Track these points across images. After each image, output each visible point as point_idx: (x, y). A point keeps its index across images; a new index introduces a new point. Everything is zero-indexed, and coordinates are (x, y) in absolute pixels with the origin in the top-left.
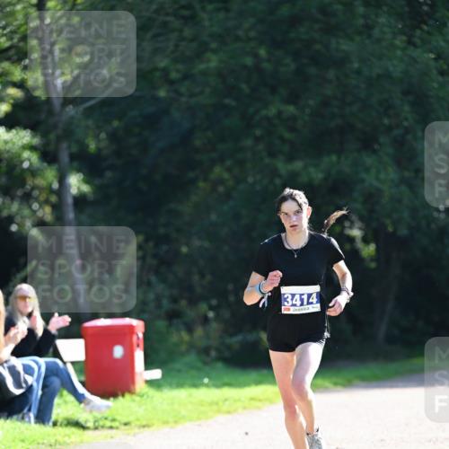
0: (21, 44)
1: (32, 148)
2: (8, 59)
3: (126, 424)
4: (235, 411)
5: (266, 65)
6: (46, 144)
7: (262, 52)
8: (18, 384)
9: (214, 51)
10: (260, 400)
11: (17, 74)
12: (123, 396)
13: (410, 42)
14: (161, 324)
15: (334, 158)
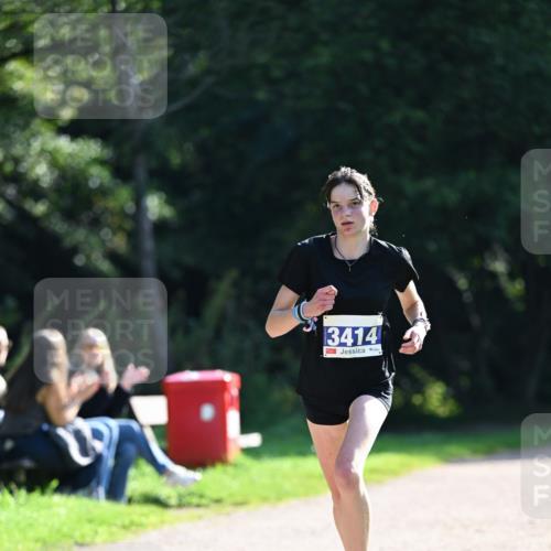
1: (101, 162)
3: (218, 501)
8: (84, 451)
9: (325, 44)
12: (213, 466)
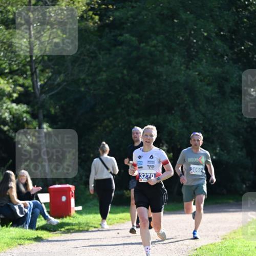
0: (23, 68)
1: (27, 112)
2: (17, 74)
4: (113, 224)
5: (126, 78)
6: (33, 110)
7: (125, 72)
8: (21, 212)
9: (105, 71)
10: (124, 219)
11: (21, 81)
12: (66, 217)
13: (187, 68)
14: (82, 187)
15: (155, 117)
